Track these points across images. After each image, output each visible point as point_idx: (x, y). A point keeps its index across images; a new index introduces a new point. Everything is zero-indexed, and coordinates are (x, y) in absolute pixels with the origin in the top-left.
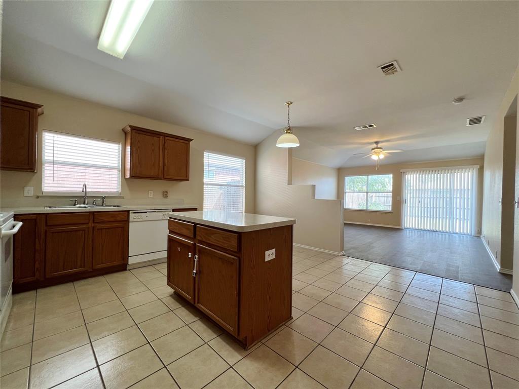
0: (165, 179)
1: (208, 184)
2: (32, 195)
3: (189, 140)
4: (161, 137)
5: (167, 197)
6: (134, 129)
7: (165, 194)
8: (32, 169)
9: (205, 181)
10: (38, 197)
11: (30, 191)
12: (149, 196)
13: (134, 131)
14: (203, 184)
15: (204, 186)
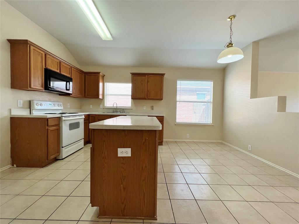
0: (149, 99)
1: (180, 101)
2: (102, 108)
3: (163, 75)
4: (146, 76)
5: (153, 109)
6: (133, 74)
7: (152, 108)
8: (98, 98)
9: (178, 99)
10: (103, 109)
11: (101, 106)
12: (144, 109)
13: (133, 75)
14: (176, 102)
15: (177, 103)
